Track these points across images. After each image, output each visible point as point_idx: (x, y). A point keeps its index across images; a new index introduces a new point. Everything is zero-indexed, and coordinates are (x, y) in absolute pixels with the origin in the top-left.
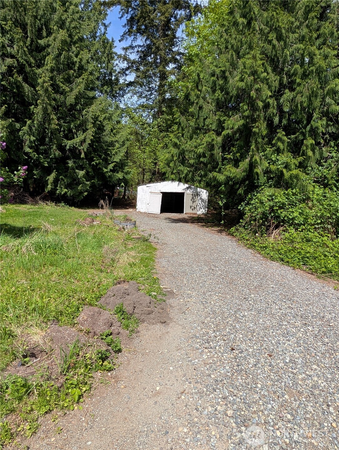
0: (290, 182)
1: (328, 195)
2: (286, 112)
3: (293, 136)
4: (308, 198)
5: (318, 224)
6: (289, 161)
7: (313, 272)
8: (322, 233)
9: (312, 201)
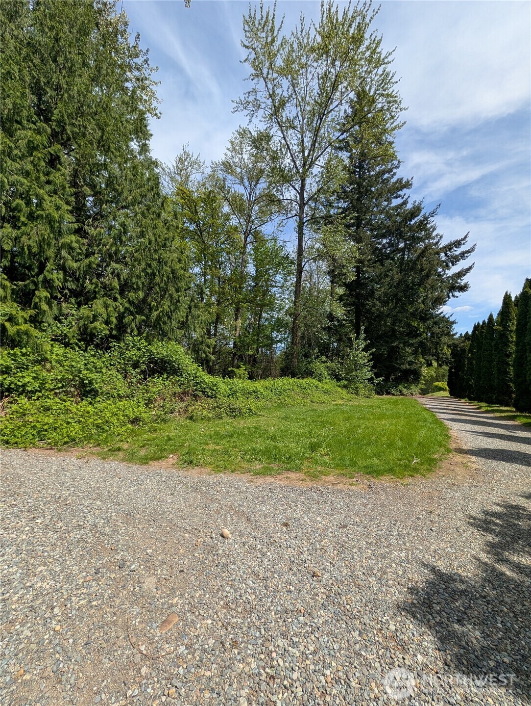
0: (17, 339)
1: (69, 355)
2: (7, 251)
3: (20, 283)
4: (46, 360)
5: (59, 388)
6: (14, 313)
7: (53, 446)
8: (65, 398)
9: (51, 362)
